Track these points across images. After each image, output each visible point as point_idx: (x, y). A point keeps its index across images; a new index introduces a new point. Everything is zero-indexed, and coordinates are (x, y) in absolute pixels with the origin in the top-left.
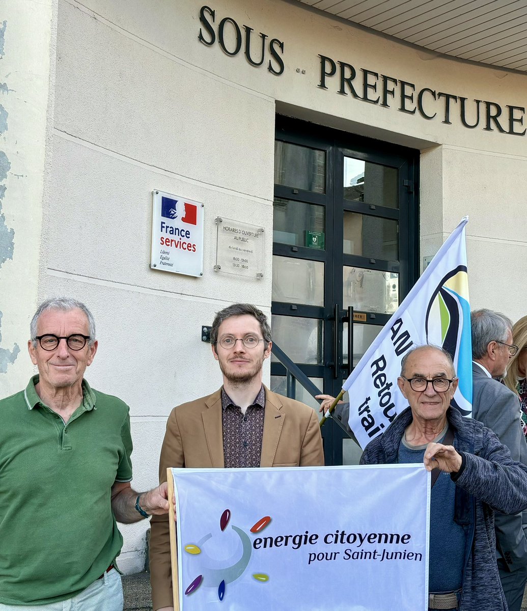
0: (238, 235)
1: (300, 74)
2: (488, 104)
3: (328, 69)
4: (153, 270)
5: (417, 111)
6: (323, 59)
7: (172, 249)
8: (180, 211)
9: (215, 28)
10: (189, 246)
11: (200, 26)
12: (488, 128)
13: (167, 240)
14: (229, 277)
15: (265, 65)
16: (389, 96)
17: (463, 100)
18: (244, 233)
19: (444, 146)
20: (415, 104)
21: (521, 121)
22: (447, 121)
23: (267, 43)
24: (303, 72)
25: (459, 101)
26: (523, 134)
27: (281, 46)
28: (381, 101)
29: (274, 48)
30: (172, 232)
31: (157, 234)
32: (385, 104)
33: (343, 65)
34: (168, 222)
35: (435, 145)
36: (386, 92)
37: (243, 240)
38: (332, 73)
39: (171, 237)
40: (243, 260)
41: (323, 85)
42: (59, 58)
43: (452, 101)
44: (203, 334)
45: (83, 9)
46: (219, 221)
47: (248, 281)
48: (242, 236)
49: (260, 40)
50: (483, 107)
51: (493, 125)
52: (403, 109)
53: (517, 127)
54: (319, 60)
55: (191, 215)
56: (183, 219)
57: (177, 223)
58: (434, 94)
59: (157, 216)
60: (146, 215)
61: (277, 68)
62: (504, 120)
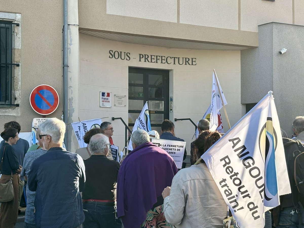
0: (119, 98)
1: (134, 59)
2: (186, 58)
3: (141, 57)
4: (100, 107)
5: (166, 63)
6: (140, 55)
7: (104, 103)
8: (106, 95)
9: (113, 54)
10: (108, 101)
11: (110, 55)
12: (186, 64)
13: (103, 101)
14: (117, 106)
15: (125, 59)
16: (158, 60)
17: (179, 58)
18: (121, 97)
19: (174, 70)
20: (165, 61)
21: (195, 61)
22: (174, 64)
23: (126, 53)
24: (135, 58)
25: (178, 58)
26: (196, 65)
27: (129, 54)
28: (156, 62)
29: (127, 55)
30: (104, 99)
31: (101, 100)
32: (157, 62)
33: (145, 55)
34: (103, 97)
35: (171, 70)
36: (157, 59)
37: (121, 98)
38: (143, 57)
39: (104, 100)
40: (121, 103)
41: (140, 61)
42: (80, 71)
43: (176, 58)
44: (112, 119)
45: (84, 60)
46: (115, 95)
47: (122, 107)
48: (120, 98)
49: (124, 53)
50: (184, 59)
51: (187, 63)
52: (162, 63)
53: (194, 63)
54: (139, 55)
55: (108, 95)
56: (107, 96)
57: (106, 97)
58: (171, 57)
59: (101, 97)
60: (99, 97)
61: (128, 59)
62: (190, 62)
